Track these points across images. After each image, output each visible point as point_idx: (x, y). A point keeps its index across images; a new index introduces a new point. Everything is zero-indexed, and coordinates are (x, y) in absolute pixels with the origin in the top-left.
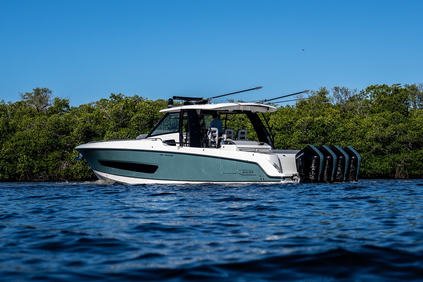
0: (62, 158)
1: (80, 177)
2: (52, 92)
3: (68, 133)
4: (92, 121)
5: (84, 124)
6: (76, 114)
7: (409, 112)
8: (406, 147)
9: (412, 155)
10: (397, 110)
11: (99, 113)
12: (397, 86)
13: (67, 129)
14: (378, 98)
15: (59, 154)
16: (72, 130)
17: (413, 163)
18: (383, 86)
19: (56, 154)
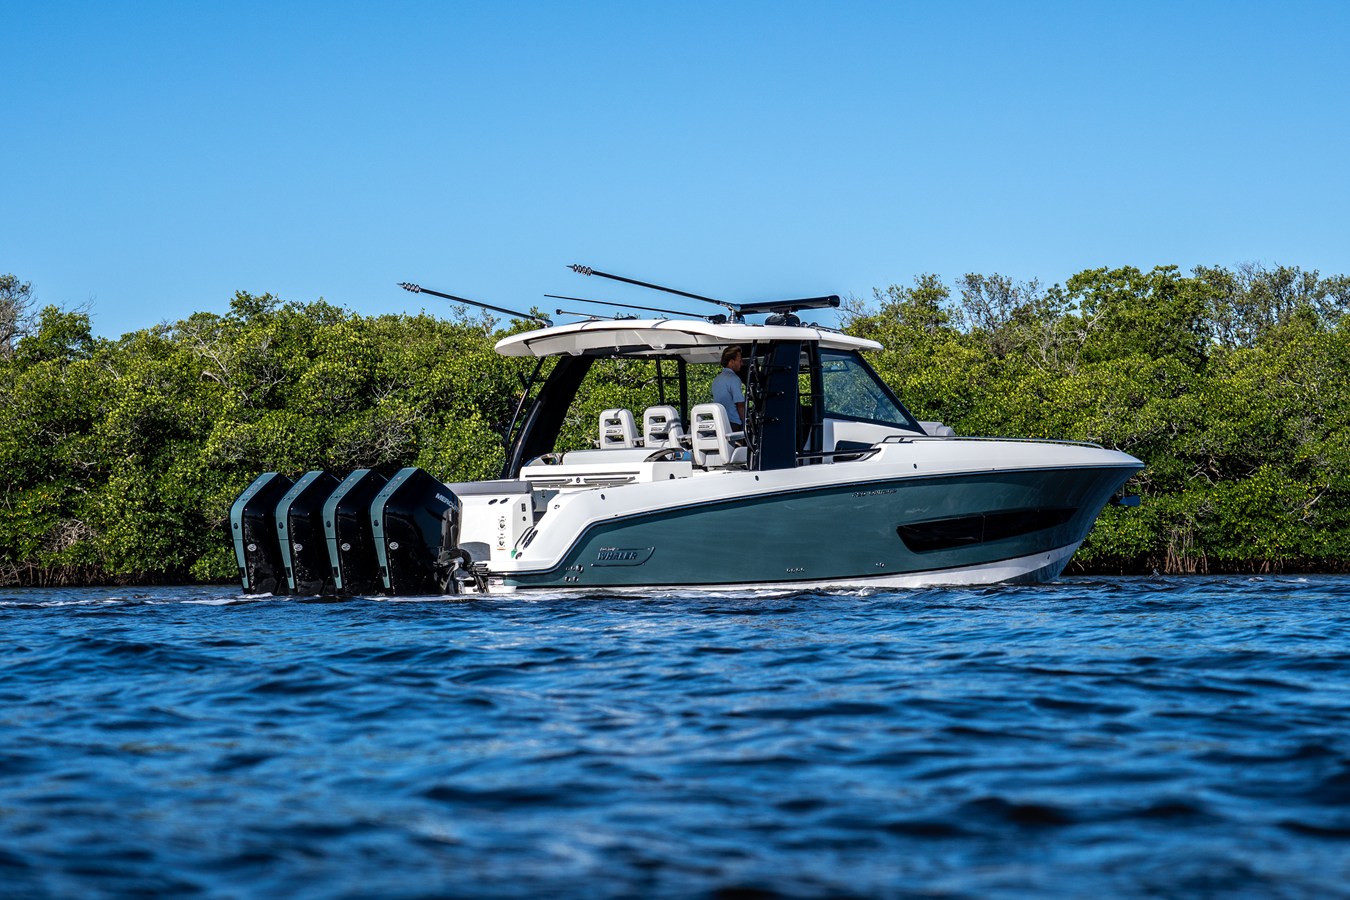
0: (66, 511)
1: (127, 569)
2: (30, 289)
3: (85, 427)
4: (167, 385)
5: (141, 398)
6: (113, 362)
7: (1208, 358)
8: (1200, 470)
9: (1218, 497)
10: (1169, 351)
11: (190, 359)
12: (1168, 274)
13: (84, 414)
14: (1109, 313)
15: (54, 496)
16: (101, 417)
17: (1223, 523)
18: (1125, 274)
19: (45, 495)
